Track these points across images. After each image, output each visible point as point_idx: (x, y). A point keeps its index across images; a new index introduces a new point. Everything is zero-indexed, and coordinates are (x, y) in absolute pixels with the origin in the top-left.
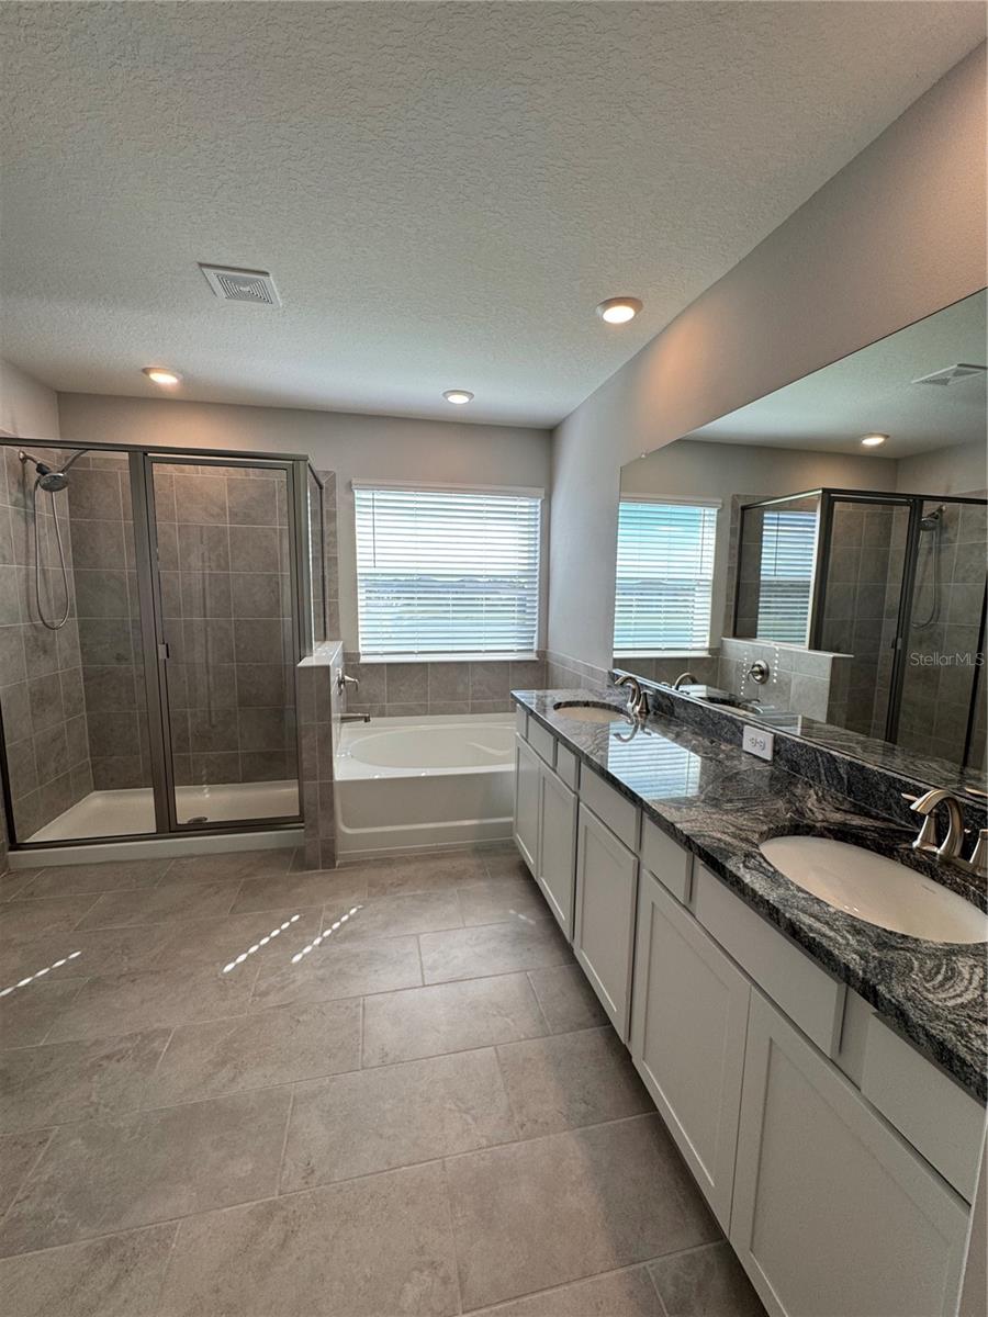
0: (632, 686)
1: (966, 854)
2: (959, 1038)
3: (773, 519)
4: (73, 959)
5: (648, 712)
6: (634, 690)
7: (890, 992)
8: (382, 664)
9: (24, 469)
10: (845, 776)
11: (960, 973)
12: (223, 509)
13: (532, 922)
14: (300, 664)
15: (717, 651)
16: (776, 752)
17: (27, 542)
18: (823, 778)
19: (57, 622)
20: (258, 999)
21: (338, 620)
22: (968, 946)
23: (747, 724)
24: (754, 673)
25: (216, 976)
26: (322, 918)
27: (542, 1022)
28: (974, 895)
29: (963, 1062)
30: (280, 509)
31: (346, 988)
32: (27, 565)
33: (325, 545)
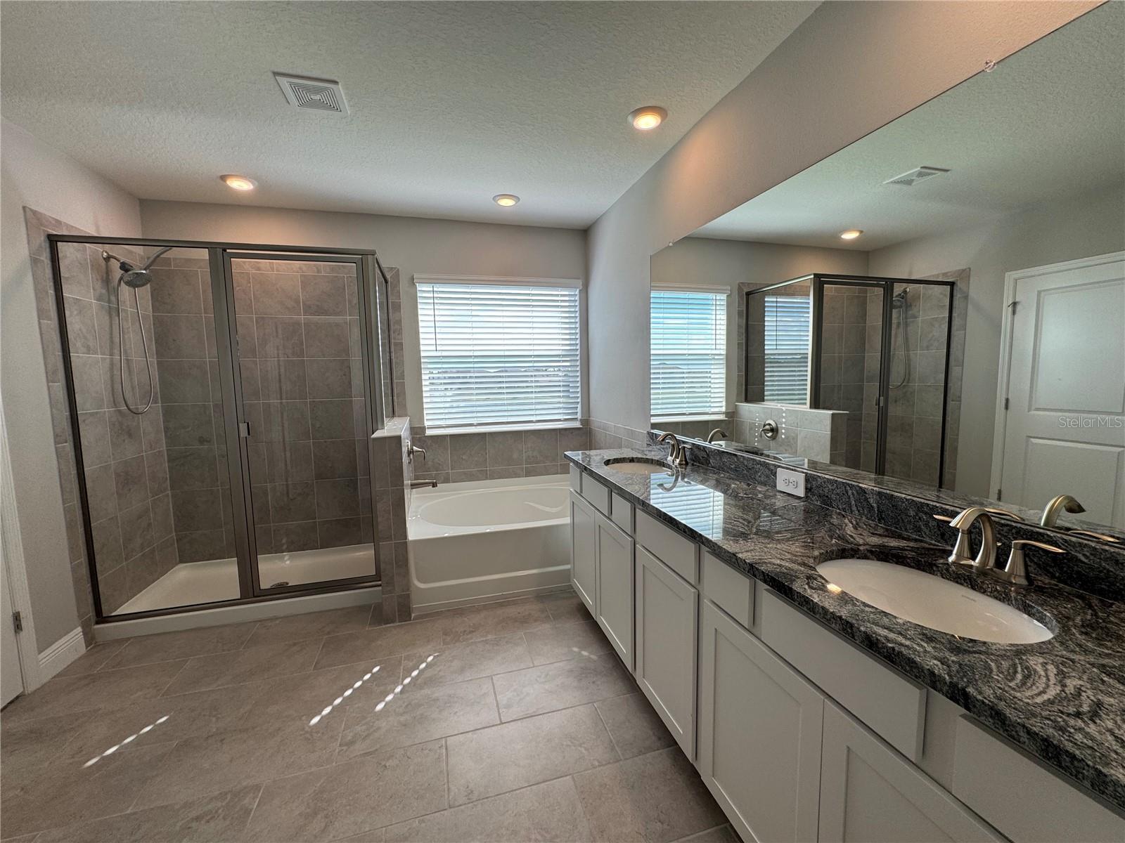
0: (672, 442)
1: (1000, 564)
2: (1060, 733)
3: (772, 302)
4: (161, 724)
5: (687, 464)
6: (673, 446)
7: (980, 693)
8: (446, 436)
9: (107, 267)
10: (875, 505)
11: (1035, 671)
12: (297, 302)
13: (594, 657)
14: (373, 436)
15: (732, 414)
16: (808, 490)
17: (111, 334)
18: (854, 508)
19: (141, 408)
20: (345, 748)
21: (405, 399)
22: (1031, 645)
23: (779, 466)
24: (765, 431)
25: (304, 729)
26: (402, 667)
27: (613, 749)
28: (1016, 600)
29: (1073, 757)
30: (350, 302)
31: (427, 731)
32: (111, 354)
33: (392, 332)
